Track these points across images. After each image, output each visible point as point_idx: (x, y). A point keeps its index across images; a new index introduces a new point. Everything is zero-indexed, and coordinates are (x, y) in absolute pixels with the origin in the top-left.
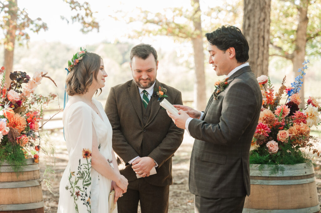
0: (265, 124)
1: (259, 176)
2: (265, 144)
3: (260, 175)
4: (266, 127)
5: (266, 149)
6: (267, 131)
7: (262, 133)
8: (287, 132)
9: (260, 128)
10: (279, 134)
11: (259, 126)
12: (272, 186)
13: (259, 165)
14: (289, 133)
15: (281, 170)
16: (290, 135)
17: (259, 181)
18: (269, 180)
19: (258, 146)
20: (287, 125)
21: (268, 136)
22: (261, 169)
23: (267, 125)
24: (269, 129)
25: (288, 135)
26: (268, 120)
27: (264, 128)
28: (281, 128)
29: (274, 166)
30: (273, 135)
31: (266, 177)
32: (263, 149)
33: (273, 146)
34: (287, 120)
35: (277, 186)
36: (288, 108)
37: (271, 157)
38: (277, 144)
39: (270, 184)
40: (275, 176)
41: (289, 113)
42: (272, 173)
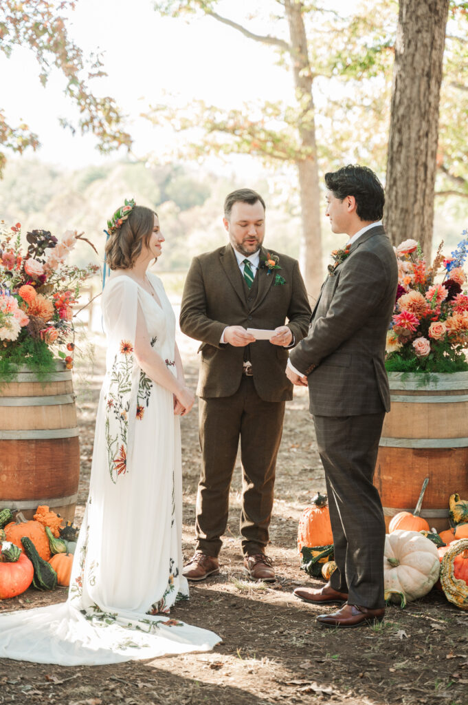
0: (411, 313)
1: (400, 390)
2: (410, 342)
3: (402, 389)
4: (412, 317)
5: (412, 351)
6: (414, 323)
7: (406, 327)
8: (443, 324)
9: (404, 319)
10: (431, 328)
11: (403, 315)
12: (419, 405)
13: (401, 374)
14: (447, 327)
15: (433, 381)
16: (448, 329)
17: (401, 397)
18: (416, 395)
19: (401, 345)
20: (444, 315)
21: (415, 330)
22: (404, 379)
23: (414, 314)
24: (416, 320)
25: (445, 329)
26: (415, 307)
27: (409, 319)
28: (434, 318)
29: (423, 374)
30: (423, 330)
31: (411, 391)
32: (407, 350)
33: (422, 345)
34: (445, 307)
35: (426, 405)
36: (446, 288)
37: (418, 361)
38: (428, 342)
39: (417, 401)
40: (424, 389)
41: (447, 296)
42: (420, 385)
